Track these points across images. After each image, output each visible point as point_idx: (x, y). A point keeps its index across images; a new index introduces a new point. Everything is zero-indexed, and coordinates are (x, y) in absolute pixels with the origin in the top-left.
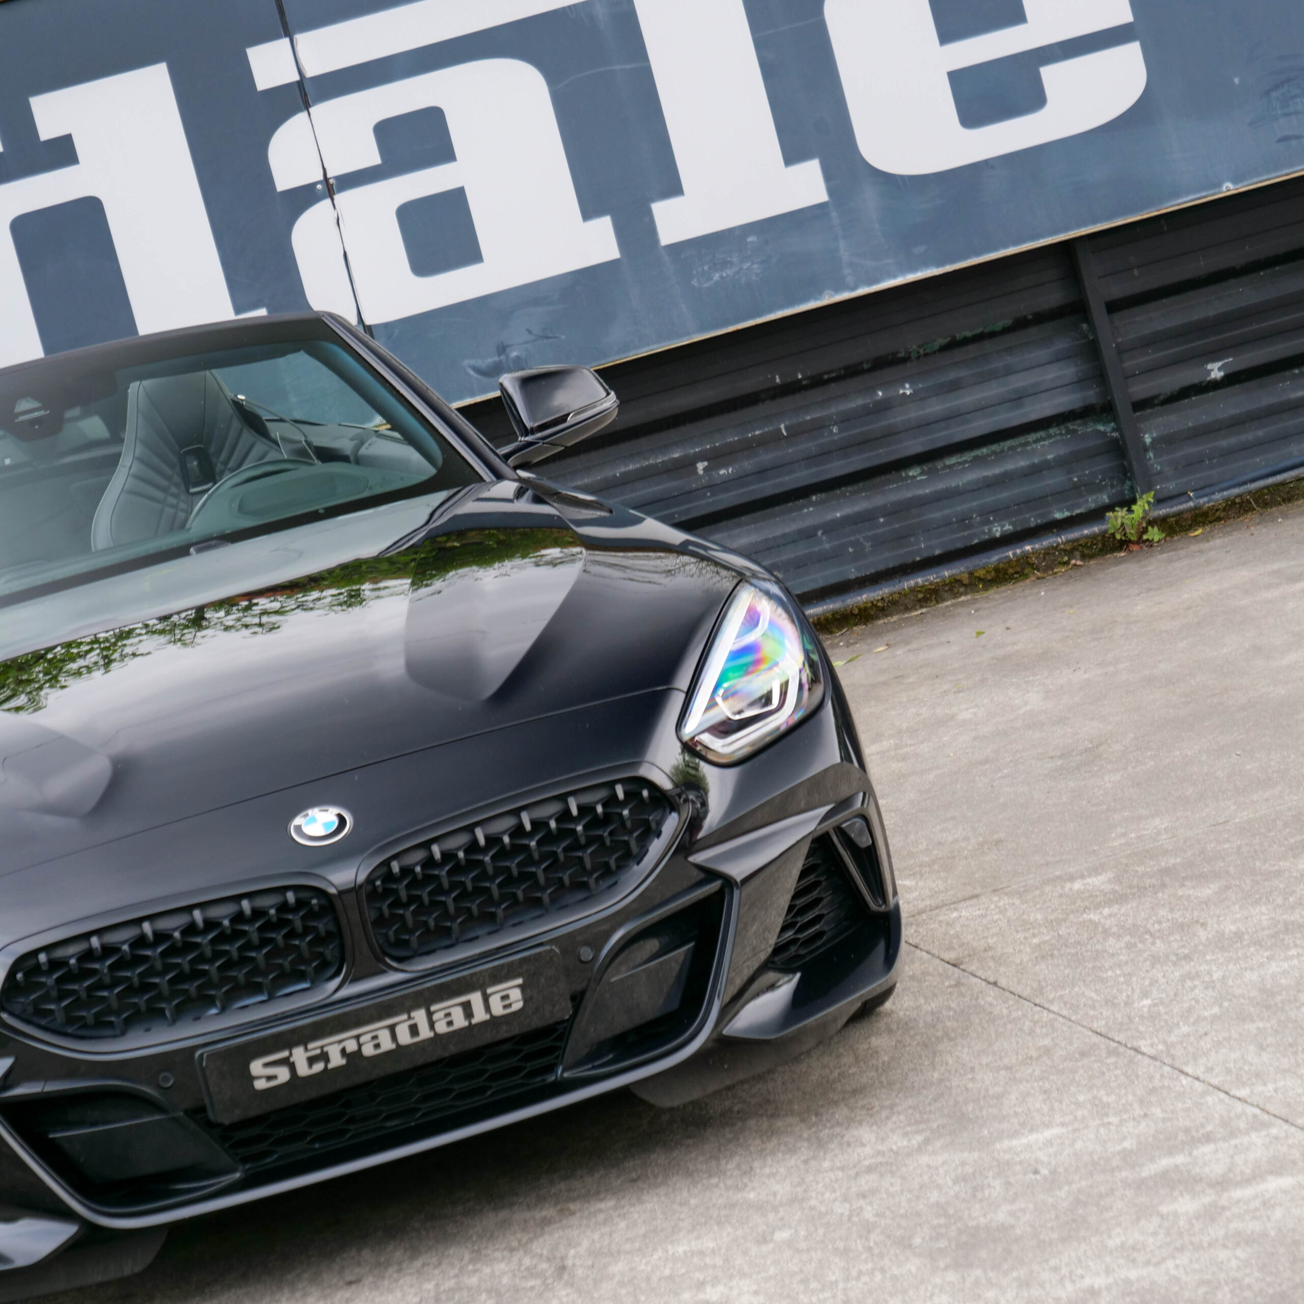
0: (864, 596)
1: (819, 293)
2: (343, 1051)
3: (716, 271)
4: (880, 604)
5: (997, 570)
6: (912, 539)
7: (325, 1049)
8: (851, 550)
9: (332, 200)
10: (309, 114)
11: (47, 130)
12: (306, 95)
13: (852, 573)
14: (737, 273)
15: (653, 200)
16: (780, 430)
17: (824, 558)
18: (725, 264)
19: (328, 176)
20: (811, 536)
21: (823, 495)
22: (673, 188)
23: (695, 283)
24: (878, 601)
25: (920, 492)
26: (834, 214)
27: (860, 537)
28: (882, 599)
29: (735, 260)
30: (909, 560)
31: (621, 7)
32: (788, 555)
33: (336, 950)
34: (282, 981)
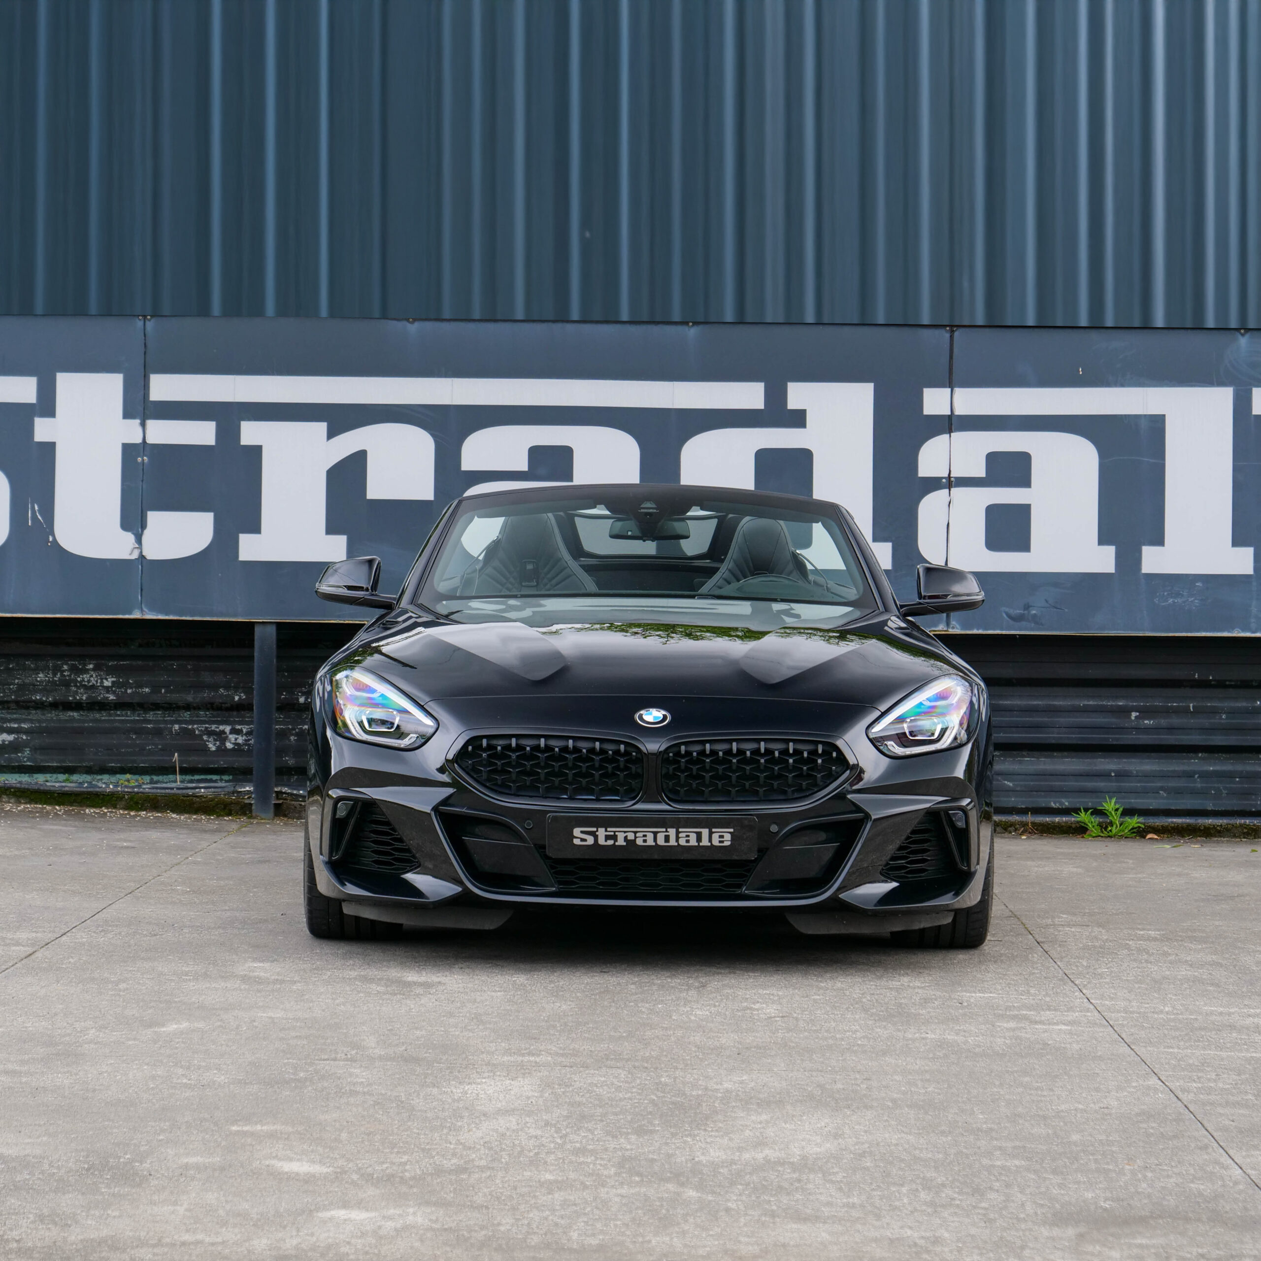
0: (1210, 821)
1: (1231, 629)
2: (626, 837)
3: (1172, 597)
4: (1218, 828)
6: (1253, 797)
7: (617, 833)
8: (1213, 792)
9: (950, 490)
10: (950, 437)
11: (793, 404)
12: (951, 424)
13: (1210, 807)
14: (1184, 602)
15: (1144, 545)
16: (1189, 706)
17: (1194, 792)
18: (1178, 595)
19: (952, 476)
20: (1190, 777)
21: (1206, 755)
22: (1159, 541)
23: (1156, 601)
24: (1218, 826)
26: (1254, 584)
27: (1221, 786)
28: (1221, 825)
29: (1185, 594)
30: (1248, 809)
31: (1157, 424)
32: (1173, 784)
33: (639, 784)
34: (605, 792)
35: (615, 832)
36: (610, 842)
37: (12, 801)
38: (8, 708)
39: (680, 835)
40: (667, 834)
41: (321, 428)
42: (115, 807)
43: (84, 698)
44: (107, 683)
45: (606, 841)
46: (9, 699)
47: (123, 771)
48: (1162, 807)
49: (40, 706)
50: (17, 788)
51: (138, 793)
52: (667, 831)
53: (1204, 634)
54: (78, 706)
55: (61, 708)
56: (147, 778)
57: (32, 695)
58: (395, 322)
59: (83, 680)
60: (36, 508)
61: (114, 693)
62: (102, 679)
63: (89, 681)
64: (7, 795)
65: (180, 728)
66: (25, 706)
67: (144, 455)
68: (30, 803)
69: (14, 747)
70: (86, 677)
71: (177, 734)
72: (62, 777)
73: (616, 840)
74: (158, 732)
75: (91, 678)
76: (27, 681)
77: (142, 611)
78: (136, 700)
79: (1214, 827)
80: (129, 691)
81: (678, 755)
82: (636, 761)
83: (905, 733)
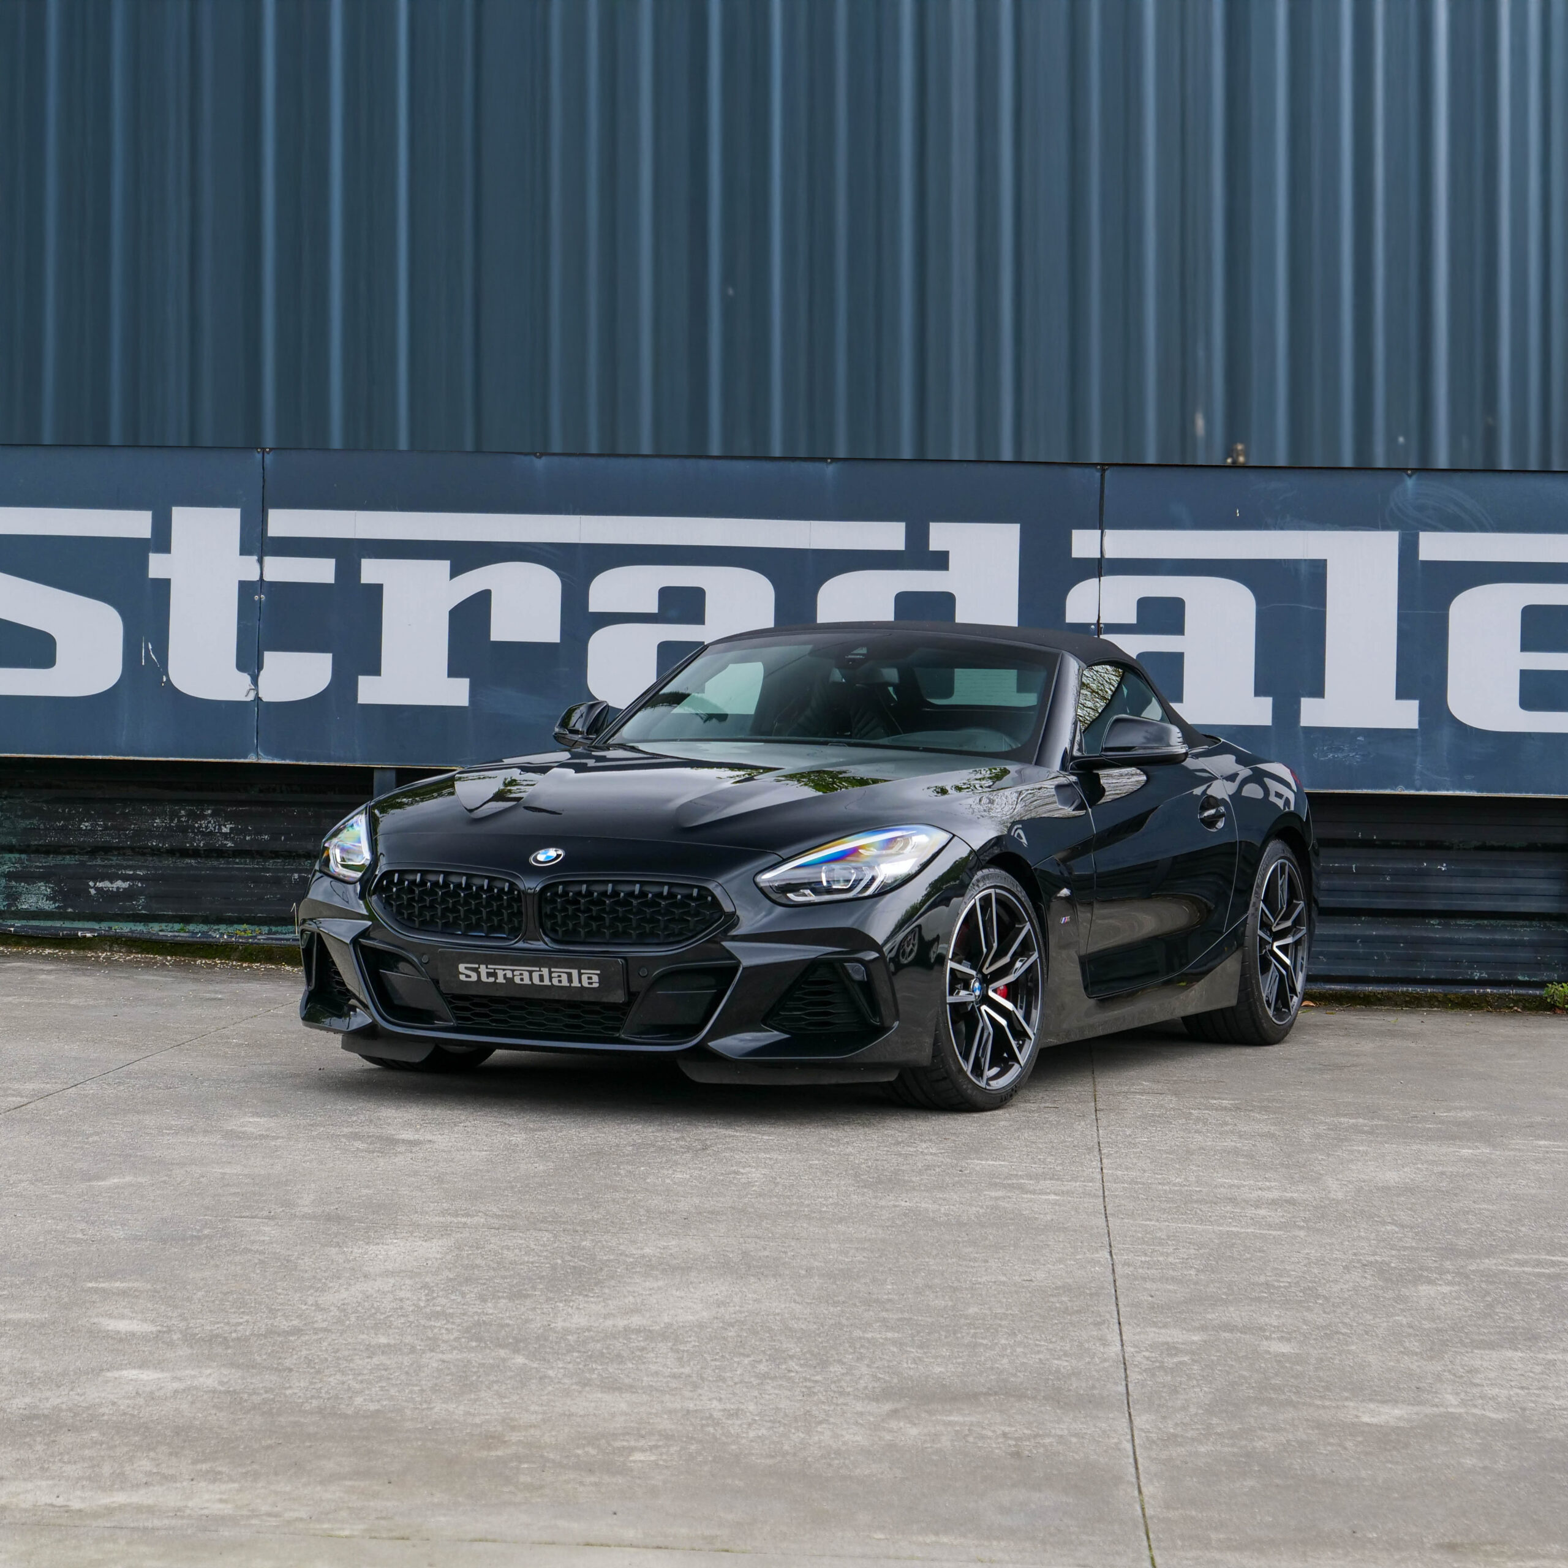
0: (1370, 988)
1: (1394, 786)
2: (505, 975)
3: (1331, 752)
4: (1379, 996)
5: (1463, 998)
6: (1418, 964)
8: (1376, 958)
10: (1100, 581)
11: (934, 545)
12: (1101, 568)
13: (1372, 973)
14: (1344, 757)
15: (1304, 696)
16: (1352, 867)
17: (1355, 958)
18: (1339, 749)
19: (1101, 621)
20: (1352, 942)
21: (1369, 919)
22: (1318, 691)
23: (1315, 755)
24: (1379, 994)
25: (1432, 935)
26: (1419, 739)
27: (1384, 951)
28: (1382, 993)
29: (1345, 748)
30: (1411, 976)
31: (1318, 569)
32: (1333, 948)
33: (520, 922)
34: (493, 929)
35: (495, 969)
36: (492, 980)
38: (124, 854)
39: (553, 975)
41: (445, 565)
42: (229, 959)
43: (202, 845)
44: (224, 830)
46: (125, 845)
47: (240, 921)
48: (1322, 973)
49: (156, 852)
50: (130, 937)
51: (252, 943)
52: (540, 971)
53: (1365, 791)
54: (195, 853)
55: (178, 855)
56: (265, 929)
57: (148, 841)
58: (522, 457)
59: (201, 826)
60: (150, 647)
61: (232, 840)
62: (220, 826)
63: (207, 828)
64: (118, 944)
65: (299, 877)
66: (142, 852)
67: (261, 593)
68: (141, 953)
69: (128, 895)
70: (204, 823)
71: (297, 883)
72: (177, 926)
73: (496, 978)
74: (277, 881)
75: (208, 824)
76: (143, 827)
77: (258, 755)
78: (255, 848)
79: (1375, 994)
80: (248, 838)
81: (556, 894)
82: (518, 899)
83: (821, 882)
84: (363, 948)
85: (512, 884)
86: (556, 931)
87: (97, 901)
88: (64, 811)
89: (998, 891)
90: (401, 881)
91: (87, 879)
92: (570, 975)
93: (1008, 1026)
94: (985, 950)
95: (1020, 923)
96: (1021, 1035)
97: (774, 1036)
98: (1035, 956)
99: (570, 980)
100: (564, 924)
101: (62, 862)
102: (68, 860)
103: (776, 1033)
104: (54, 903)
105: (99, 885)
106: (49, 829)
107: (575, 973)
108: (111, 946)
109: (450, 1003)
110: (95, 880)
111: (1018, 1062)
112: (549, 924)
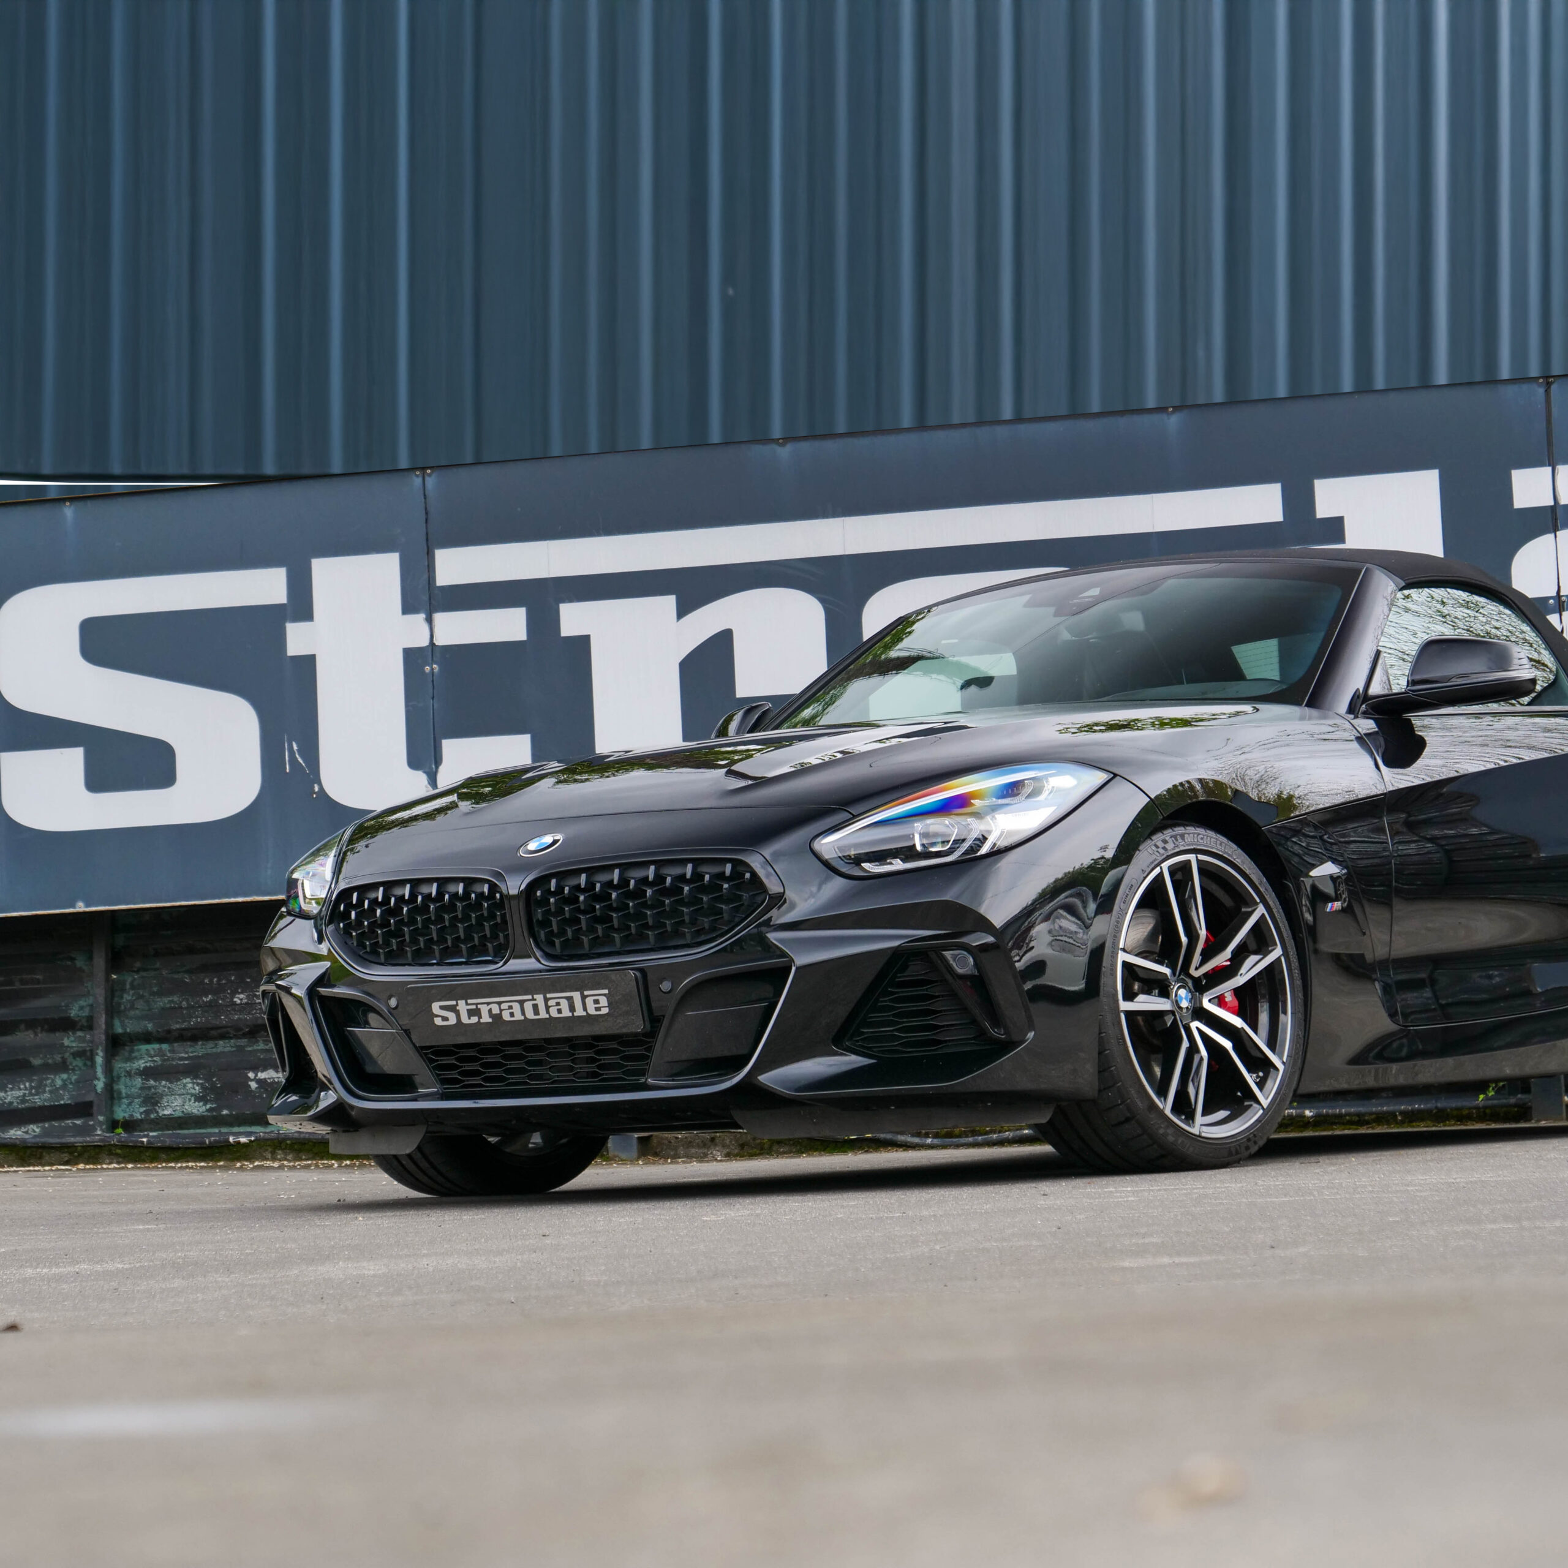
2: (490, 1011)
7: (479, 1006)
10: (1556, 537)
11: (1324, 509)
12: (1556, 519)
33: (506, 937)
34: (473, 951)
35: (477, 1004)
36: (474, 1020)
37: (289, 1157)
39: (551, 1003)
40: (534, 1002)
41: (669, 602)
45: (469, 1019)
50: (296, 1139)
52: (533, 999)
58: (760, 446)
60: (295, 746)
64: (282, 1149)
67: (433, 662)
73: (480, 1017)
81: (548, 893)
82: (501, 905)
83: (914, 845)
84: (323, 999)
85: (493, 888)
86: (552, 944)
87: (260, 1097)
88: (211, 981)
89: (1201, 857)
90: (360, 902)
91: (246, 1069)
92: (570, 999)
93: (1235, 1048)
94: (1184, 939)
95: (1247, 905)
96: (1261, 1065)
97: (850, 1061)
98: (1277, 953)
99: (572, 1008)
100: (562, 932)
101: (214, 1050)
102: (224, 1046)
103: (853, 1058)
104: (205, 1105)
105: (262, 1075)
106: (193, 1007)
107: (576, 996)
108: (273, 1153)
109: (431, 1061)
110: (255, 1069)
111: (1258, 1102)
112: (542, 935)
